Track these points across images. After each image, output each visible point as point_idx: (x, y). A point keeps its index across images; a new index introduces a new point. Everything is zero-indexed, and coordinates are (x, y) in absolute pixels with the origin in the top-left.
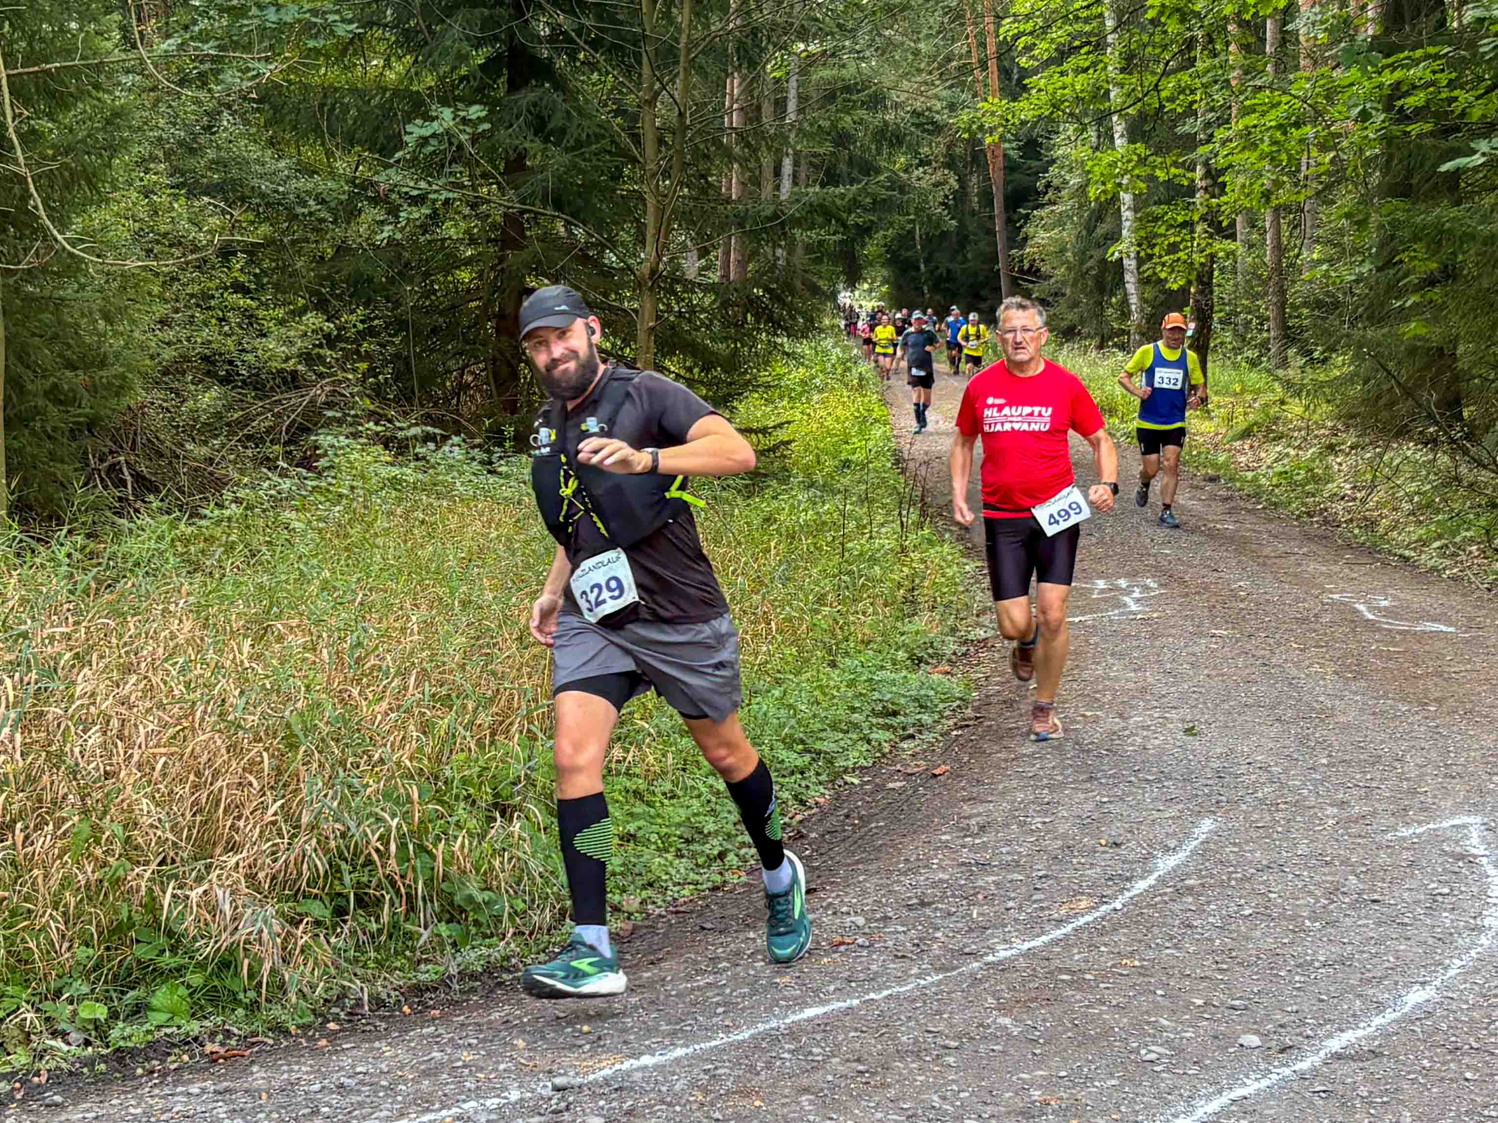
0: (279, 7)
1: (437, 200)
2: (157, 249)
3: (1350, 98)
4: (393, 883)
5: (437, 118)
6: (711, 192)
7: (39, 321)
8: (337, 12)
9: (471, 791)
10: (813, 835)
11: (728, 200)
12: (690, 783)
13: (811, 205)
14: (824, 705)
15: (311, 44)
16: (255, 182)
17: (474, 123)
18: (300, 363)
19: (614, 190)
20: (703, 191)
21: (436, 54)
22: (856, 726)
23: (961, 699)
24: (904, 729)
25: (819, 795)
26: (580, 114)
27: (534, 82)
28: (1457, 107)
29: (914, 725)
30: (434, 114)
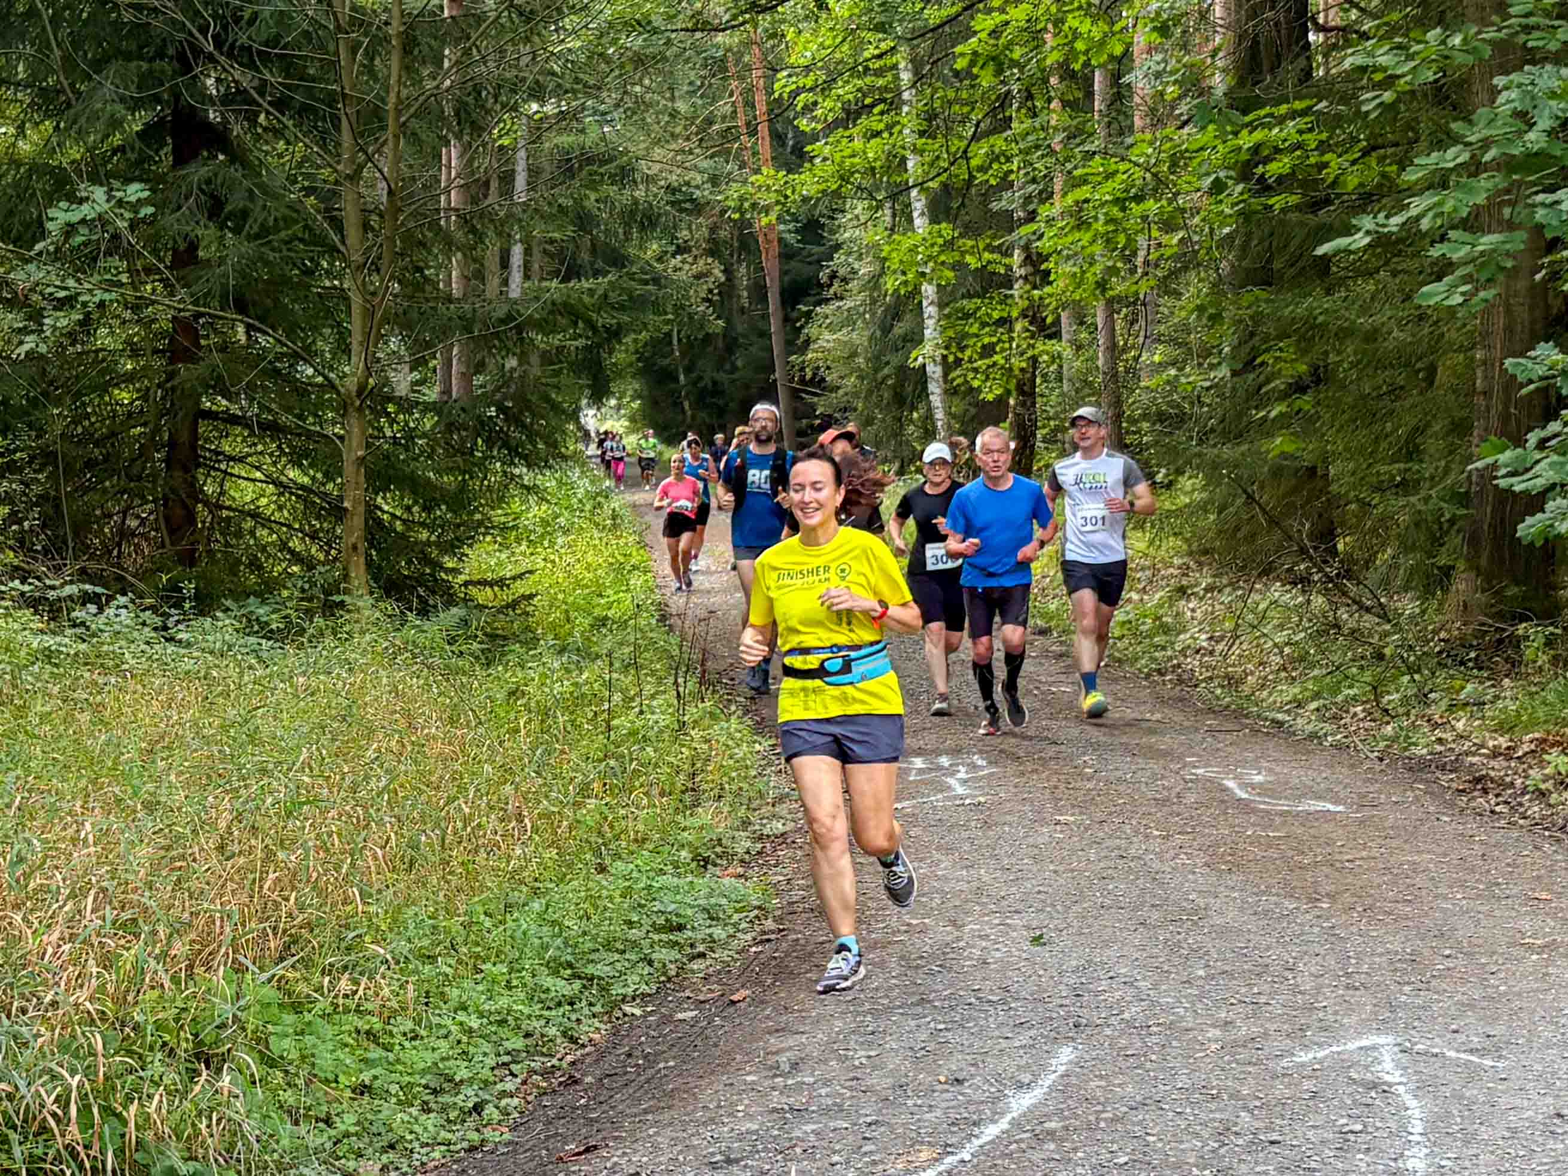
1: (89, 302)
3: (1200, 165)
4: (74, 1154)
5: (87, 199)
6: (428, 288)
9: (167, 1037)
10: (589, 1079)
11: (449, 299)
12: (435, 1020)
13: (553, 303)
14: (595, 919)
17: (135, 207)
19: (309, 288)
20: (419, 287)
21: (82, 120)
22: (635, 944)
23: (759, 908)
24: (692, 946)
25: (593, 1030)
26: (264, 192)
27: (205, 153)
28: (1330, 174)
29: (704, 941)
30: (83, 194)
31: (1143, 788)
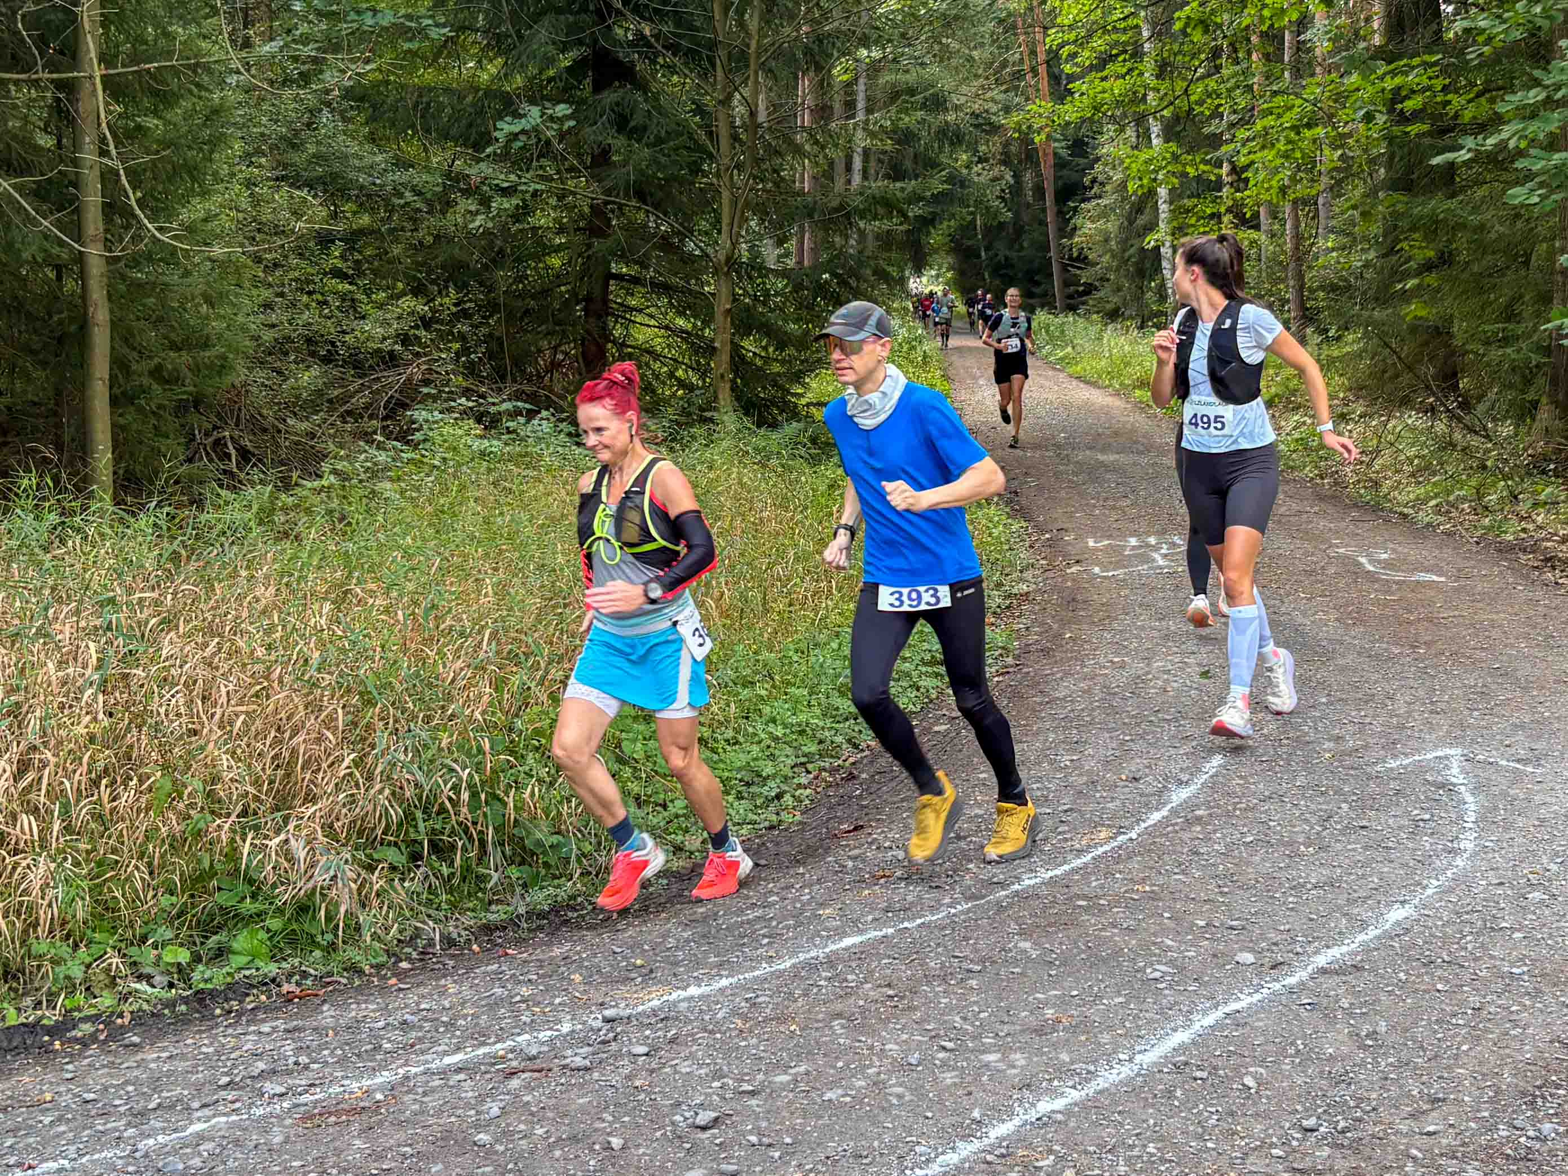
0: (375, 11)
1: (527, 192)
2: (258, 237)
4: (466, 830)
5: (525, 115)
6: (783, 185)
7: (144, 305)
8: (432, 17)
10: (864, 776)
11: (800, 193)
12: (751, 730)
13: (874, 198)
15: (407, 46)
16: (352, 175)
17: (561, 120)
18: (396, 343)
19: (694, 183)
20: (775, 183)
21: (524, 58)
22: (907, 674)
23: (1003, 648)
26: (660, 114)
27: (617, 83)
28: (1451, 110)
30: (522, 112)
31: (1297, 562)
